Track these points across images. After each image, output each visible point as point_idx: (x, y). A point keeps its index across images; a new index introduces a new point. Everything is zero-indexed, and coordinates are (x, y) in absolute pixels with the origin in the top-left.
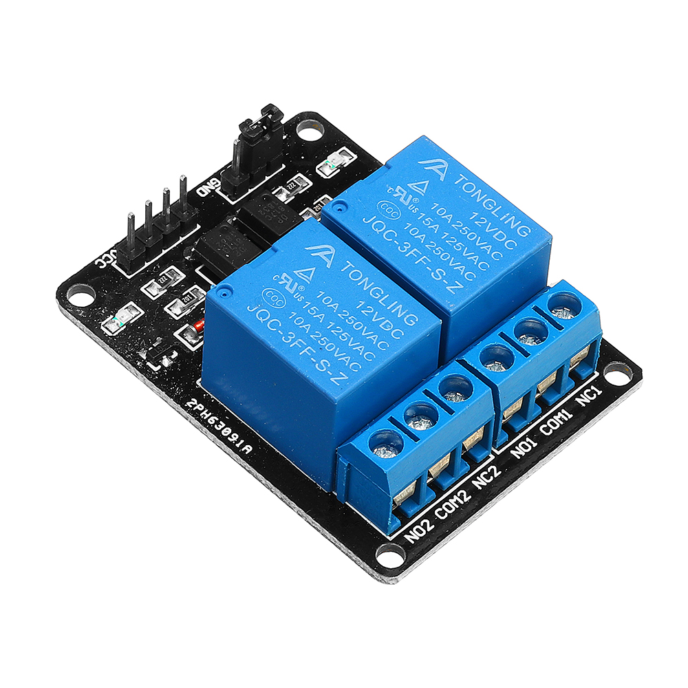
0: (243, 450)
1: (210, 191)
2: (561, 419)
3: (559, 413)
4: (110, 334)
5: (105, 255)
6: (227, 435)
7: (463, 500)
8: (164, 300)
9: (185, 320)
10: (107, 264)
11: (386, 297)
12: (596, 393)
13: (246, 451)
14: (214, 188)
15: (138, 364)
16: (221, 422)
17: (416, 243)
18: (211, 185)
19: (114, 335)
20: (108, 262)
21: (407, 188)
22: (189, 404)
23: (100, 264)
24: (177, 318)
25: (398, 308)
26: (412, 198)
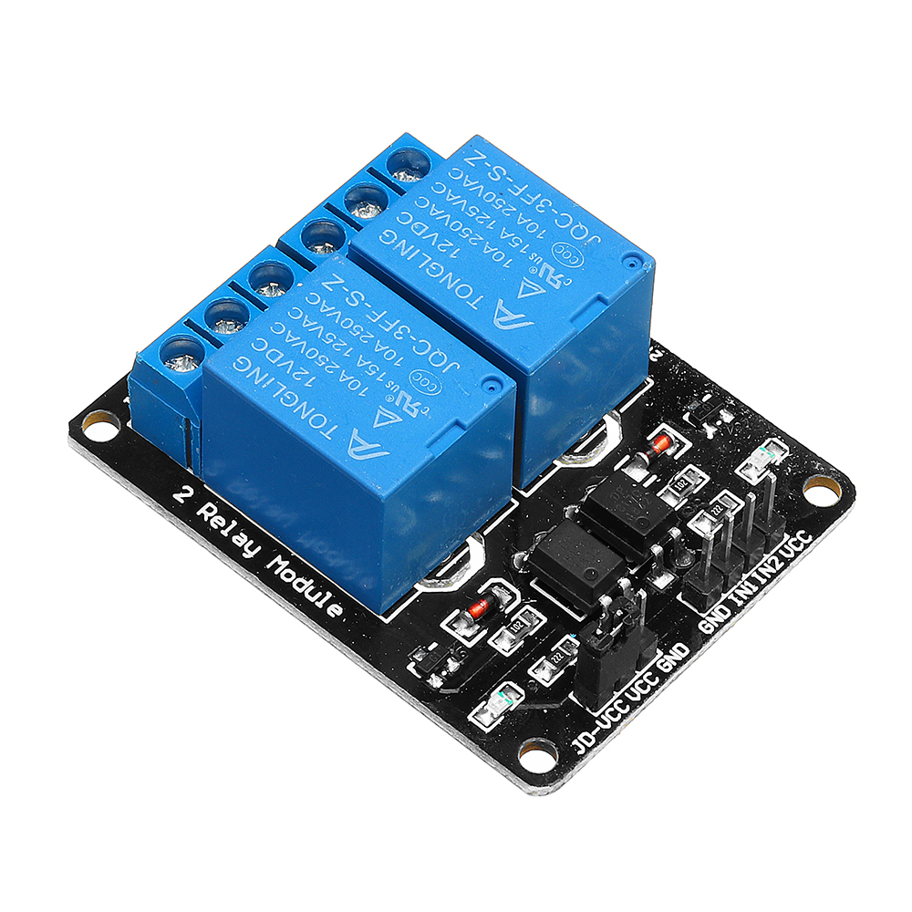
1: (671, 651)
4: (775, 440)
5: (800, 549)
8: (711, 490)
9: (680, 465)
10: (795, 536)
14: (665, 657)
15: (732, 402)
18: (670, 661)
19: (769, 440)
20: (795, 539)
21: (403, 415)
22: (660, 354)
23: (805, 537)
24: (691, 466)
25: (406, 252)
26: (394, 402)
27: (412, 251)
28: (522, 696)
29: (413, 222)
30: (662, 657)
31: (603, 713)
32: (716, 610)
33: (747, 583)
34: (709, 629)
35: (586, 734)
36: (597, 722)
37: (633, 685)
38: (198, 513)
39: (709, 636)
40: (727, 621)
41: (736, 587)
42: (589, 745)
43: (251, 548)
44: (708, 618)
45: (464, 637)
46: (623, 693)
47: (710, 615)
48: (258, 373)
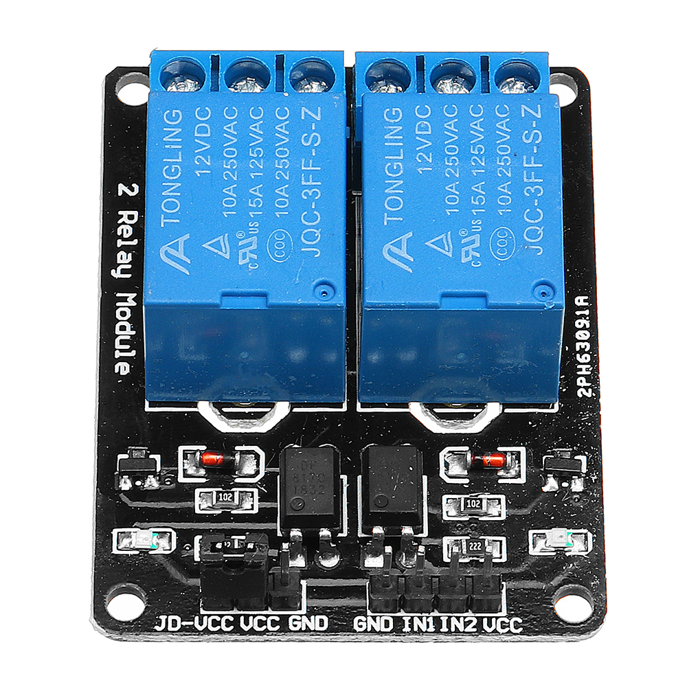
0: (587, 304)
1: (312, 617)
4: (590, 535)
5: (501, 631)
6: (586, 332)
8: (494, 528)
9: (495, 489)
10: (510, 619)
11: (391, 158)
13: (585, 301)
14: (304, 617)
15: (595, 478)
16: (578, 349)
17: (296, 188)
18: (303, 623)
19: (585, 531)
20: (506, 620)
21: (234, 255)
22: (589, 395)
23: (517, 625)
24: (503, 497)
25: (391, 137)
26: (241, 240)
27: (396, 141)
28: (170, 550)
29: (425, 119)
30: (301, 616)
31: (209, 616)
32: (383, 619)
33: (431, 620)
34: (361, 627)
35: (178, 619)
36: (197, 618)
37: (254, 616)
38: (120, 213)
39: (354, 633)
40: (381, 634)
41: (419, 615)
42: (170, 628)
43: (123, 271)
44: (370, 619)
45: (185, 470)
46: (241, 615)
47: (374, 618)
48: (175, 133)
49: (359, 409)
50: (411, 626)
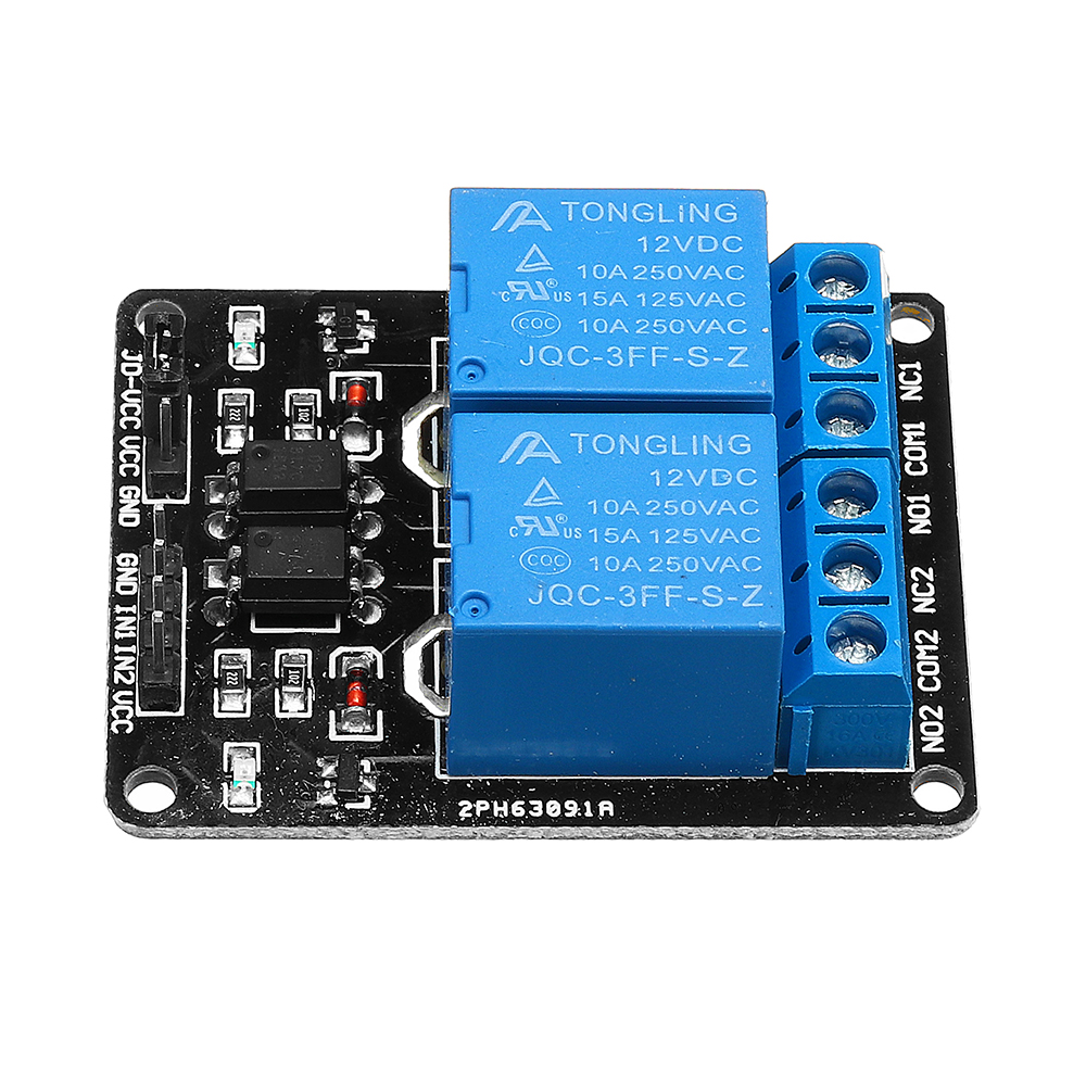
0: (602, 814)
1: (138, 510)
2: (915, 439)
3: (905, 433)
4: (254, 810)
5: (114, 710)
6: (558, 813)
7: (932, 644)
8: (263, 705)
9: (320, 708)
10: (131, 720)
11: (674, 441)
12: (915, 370)
13: (607, 813)
14: (138, 502)
15: (337, 818)
16: (532, 802)
17: (623, 341)
18: (129, 501)
19: (259, 806)
20: (129, 716)
21: (522, 277)
22: (463, 814)
23: (122, 728)
24: (309, 715)
25: (705, 442)
26: (544, 284)
27: (700, 447)
28: (235, 364)
29: (734, 479)
30: (140, 498)
31: (142, 404)
32: (134, 584)
33: (130, 634)
34: (124, 560)
35: (138, 373)
36: (138, 392)
37: (140, 451)
39: (115, 553)
40: (113, 583)
41: (138, 622)
42: (124, 365)
44: (135, 570)
45: (347, 378)
46: (142, 437)
47: (134, 575)
48: (701, 215)
49: (437, 561)
50: (123, 614)
